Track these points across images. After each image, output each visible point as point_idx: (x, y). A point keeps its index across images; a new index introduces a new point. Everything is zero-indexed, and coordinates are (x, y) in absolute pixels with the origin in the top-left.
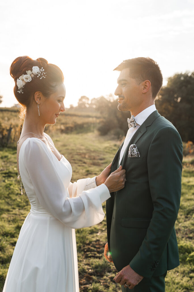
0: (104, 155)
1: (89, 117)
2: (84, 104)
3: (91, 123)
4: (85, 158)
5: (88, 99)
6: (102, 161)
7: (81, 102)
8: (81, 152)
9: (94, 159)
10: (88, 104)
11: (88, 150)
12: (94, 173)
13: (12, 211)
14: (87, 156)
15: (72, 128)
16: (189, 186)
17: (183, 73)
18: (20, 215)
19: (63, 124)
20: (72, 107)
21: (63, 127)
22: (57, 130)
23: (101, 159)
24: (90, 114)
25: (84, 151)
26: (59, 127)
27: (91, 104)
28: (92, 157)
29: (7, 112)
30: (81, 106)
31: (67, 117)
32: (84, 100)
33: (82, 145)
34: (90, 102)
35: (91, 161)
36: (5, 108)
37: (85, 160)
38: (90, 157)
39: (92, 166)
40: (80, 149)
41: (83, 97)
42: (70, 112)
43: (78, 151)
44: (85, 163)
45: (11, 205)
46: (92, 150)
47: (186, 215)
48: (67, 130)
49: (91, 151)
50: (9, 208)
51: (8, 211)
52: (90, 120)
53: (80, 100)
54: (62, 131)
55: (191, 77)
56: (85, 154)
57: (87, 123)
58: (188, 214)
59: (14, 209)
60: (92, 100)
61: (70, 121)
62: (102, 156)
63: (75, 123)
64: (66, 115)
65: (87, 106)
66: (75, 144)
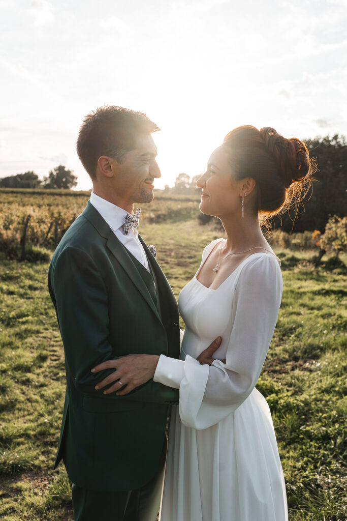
0: (197, 251)
1: (188, 200)
2: (183, 183)
3: (191, 209)
4: (170, 255)
5: (188, 177)
6: (191, 260)
7: (178, 182)
8: (167, 247)
9: (182, 257)
10: (188, 183)
11: (177, 245)
12: (174, 276)
13: (42, 333)
14: (173, 254)
15: (165, 216)
16: (298, 293)
17: (312, 139)
18: (51, 339)
19: (153, 211)
20: (167, 189)
21: (152, 215)
22: (145, 219)
23: (190, 258)
24: (190, 197)
25: (172, 247)
26: (147, 215)
27: (193, 183)
28: (180, 255)
29: (82, 197)
30: (180, 187)
31: (159, 202)
32: (183, 179)
33: (172, 239)
34: (190, 181)
35: (176, 261)
36: (81, 191)
37: (169, 259)
38: (177, 254)
39: (175, 267)
40: (167, 244)
41: (182, 175)
42: (164, 196)
43: (163, 247)
44: (167, 263)
45: (44, 324)
46: (183, 244)
47: (281, 337)
48: (158, 219)
49: (181, 246)
50: (41, 328)
51: (38, 332)
52: (190, 204)
53: (178, 179)
54: (151, 221)
55: (322, 143)
56: (171, 250)
57: (186, 209)
58: (284, 335)
59: (47, 329)
60: (193, 179)
61: (163, 207)
62: (193, 253)
63: (169, 209)
64: (158, 199)
65: (188, 186)
66: (163, 237)
